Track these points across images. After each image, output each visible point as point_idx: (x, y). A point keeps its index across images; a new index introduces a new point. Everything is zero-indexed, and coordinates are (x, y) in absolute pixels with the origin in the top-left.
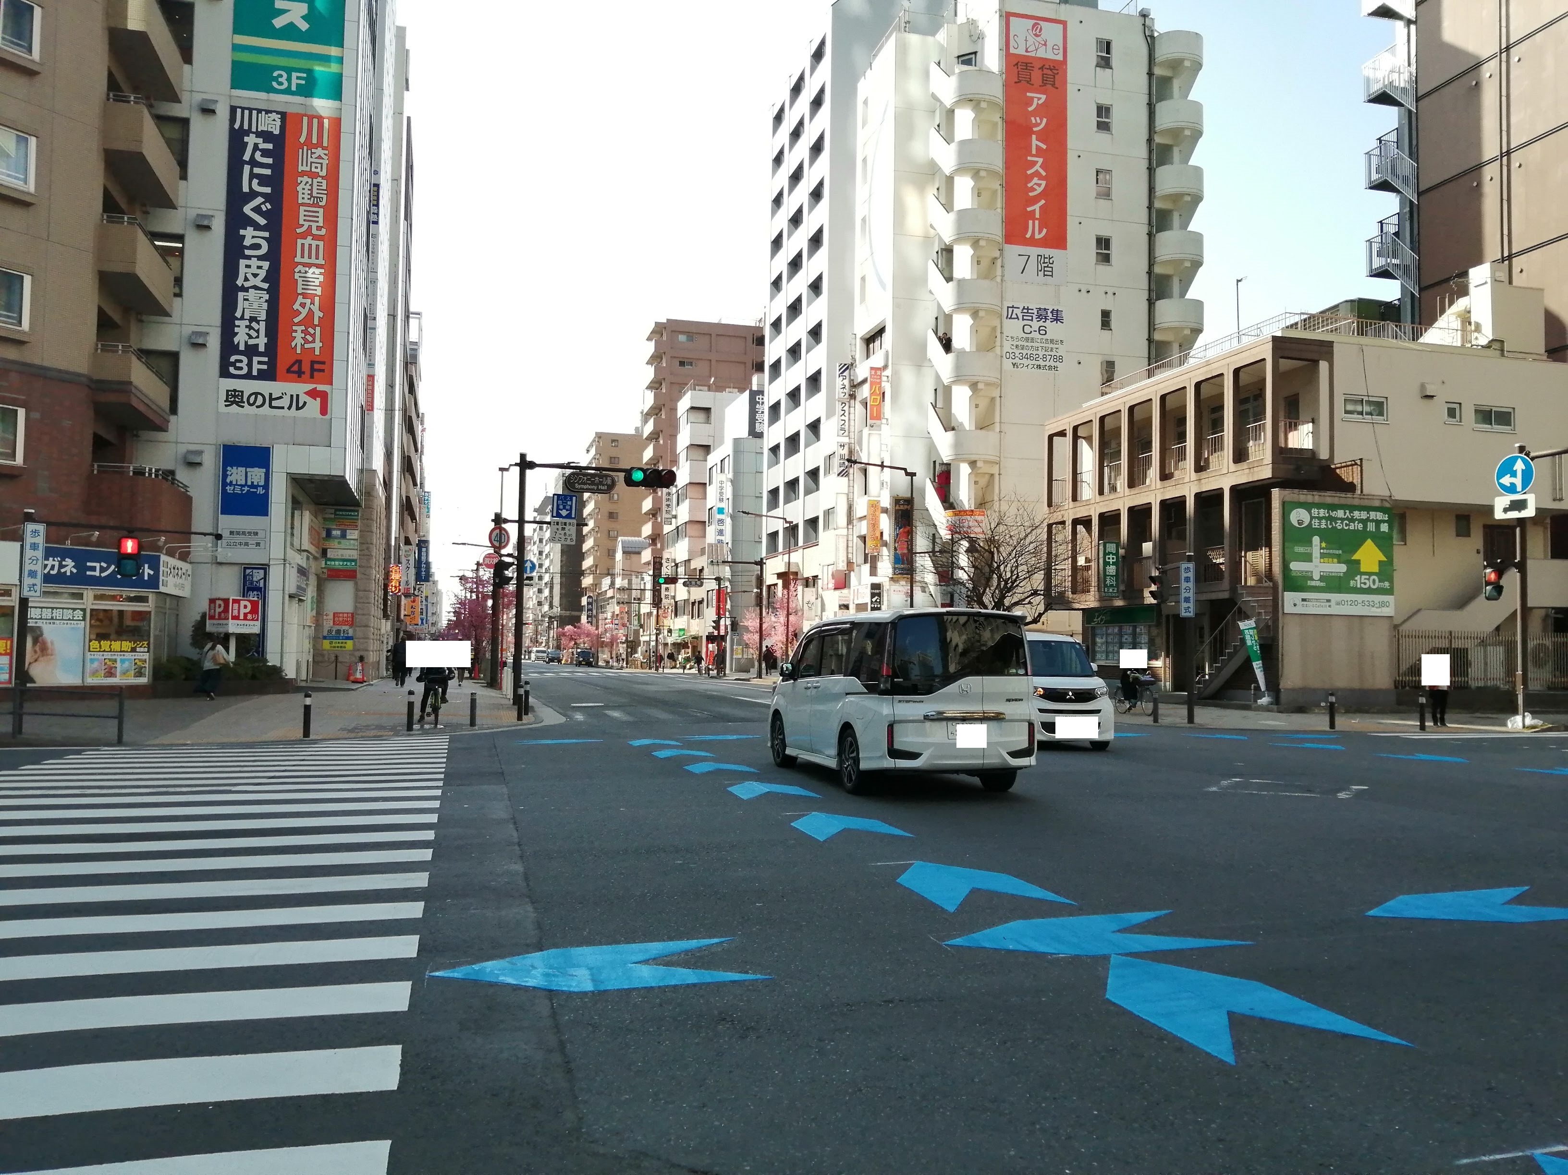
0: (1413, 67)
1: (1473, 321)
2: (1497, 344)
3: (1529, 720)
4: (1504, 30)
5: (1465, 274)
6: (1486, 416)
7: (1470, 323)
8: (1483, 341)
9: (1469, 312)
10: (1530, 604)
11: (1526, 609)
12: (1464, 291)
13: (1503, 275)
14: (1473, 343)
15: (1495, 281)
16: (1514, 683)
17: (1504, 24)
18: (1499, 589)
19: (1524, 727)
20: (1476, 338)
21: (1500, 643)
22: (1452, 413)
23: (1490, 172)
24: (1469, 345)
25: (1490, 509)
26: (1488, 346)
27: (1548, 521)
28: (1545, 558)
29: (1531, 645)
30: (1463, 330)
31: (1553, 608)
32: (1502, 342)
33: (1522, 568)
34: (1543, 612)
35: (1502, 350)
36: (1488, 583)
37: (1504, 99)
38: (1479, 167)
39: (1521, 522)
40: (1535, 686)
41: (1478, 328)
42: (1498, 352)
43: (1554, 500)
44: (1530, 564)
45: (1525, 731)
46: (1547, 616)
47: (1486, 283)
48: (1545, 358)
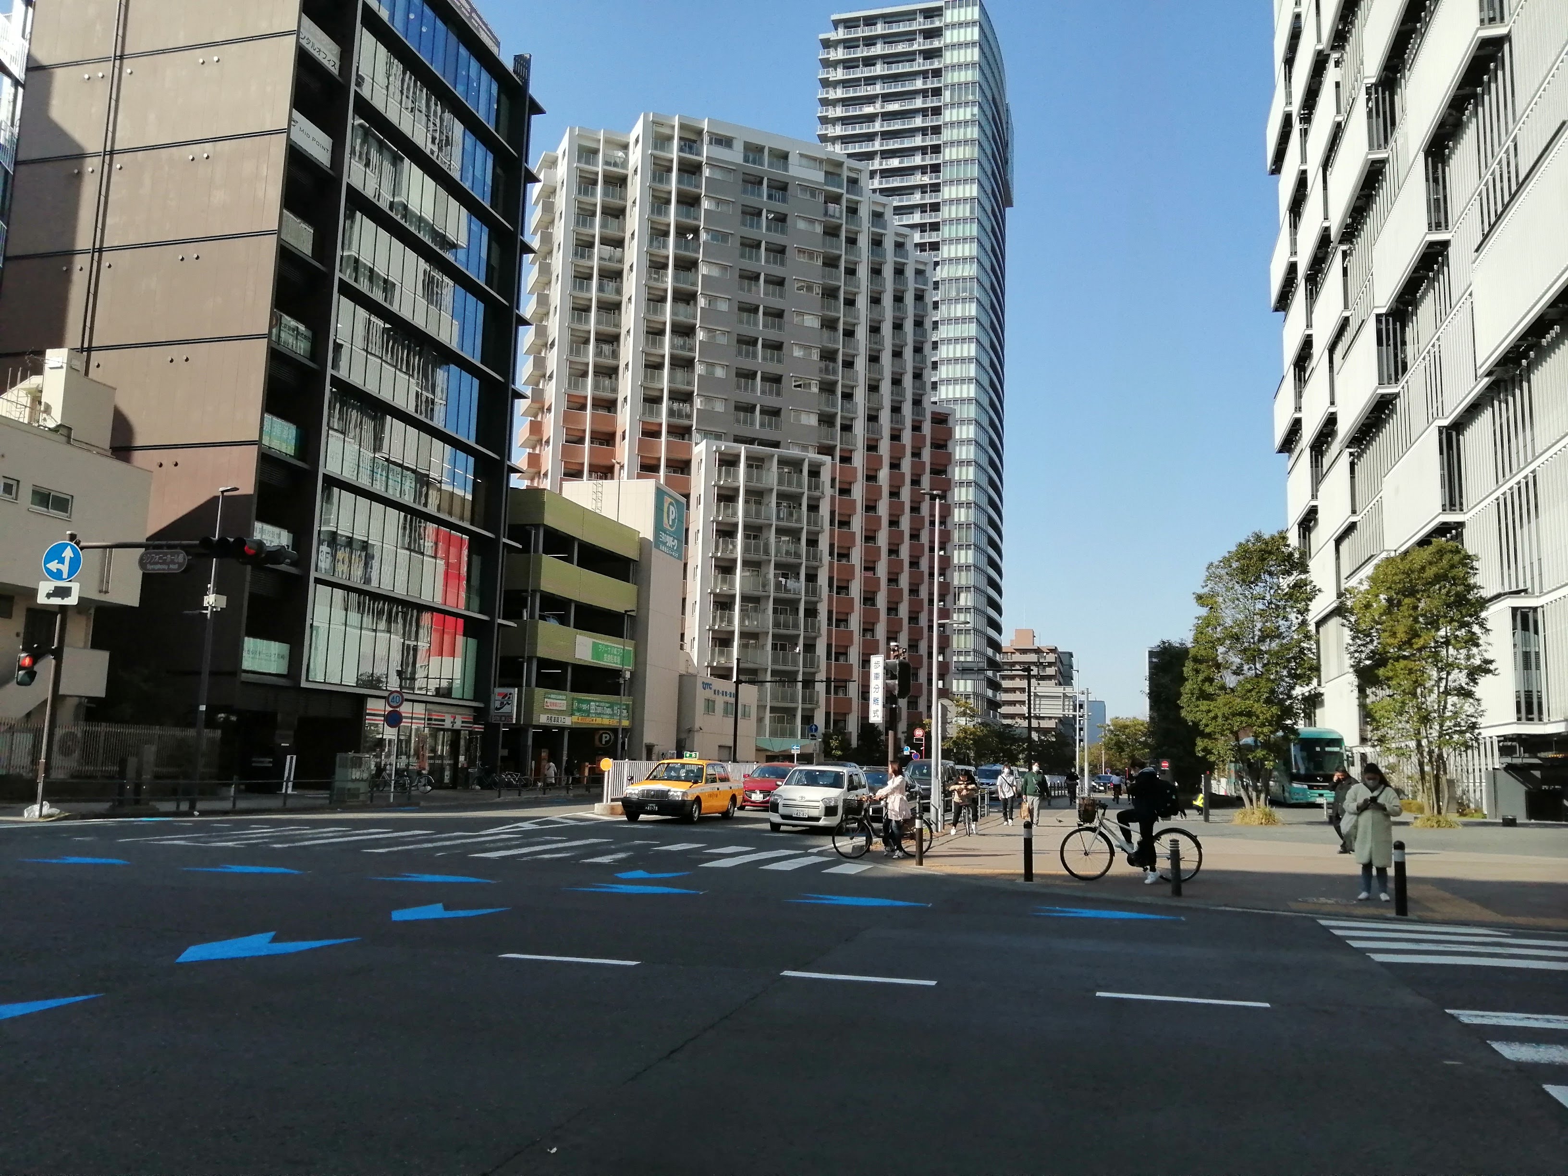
0: (16, 130)
1: (43, 400)
2: (64, 431)
3: (47, 809)
4: (110, 134)
5: (42, 353)
6: (43, 498)
7: (40, 403)
8: (51, 424)
9: (41, 392)
10: (61, 692)
11: (57, 698)
12: (38, 370)
13: (80, 365)
14: (41, 423)
15: (71, 368)
16: (37, 771)
17: (110, 128)
18: (31, 675)
19: (40, 816)
20: (45, 420)
21: (28, 730)
22: (8, 489)
23: (81, 262)
24: (36, 425)
25: (33, 592)
26: (55, 430)
27: (92, 611)
28: (85, 647)
29: (59, 732)
30: (32, 408)
31: (87, 697)
32: (70, 429)
33: (58, 655)
34: (75, 701)
35: (69, 437)
36: (21, 668)
37: (102, 198)
38: (70, 253)
39: (63, 609)
40: (58, 775)
41: (48, 410)
42: (64, 439)
43: (100, 592)
44: (67, 652)
45: (41, 820)
46: (79, 706)
47: (61, 367)
48: (109, 454)
